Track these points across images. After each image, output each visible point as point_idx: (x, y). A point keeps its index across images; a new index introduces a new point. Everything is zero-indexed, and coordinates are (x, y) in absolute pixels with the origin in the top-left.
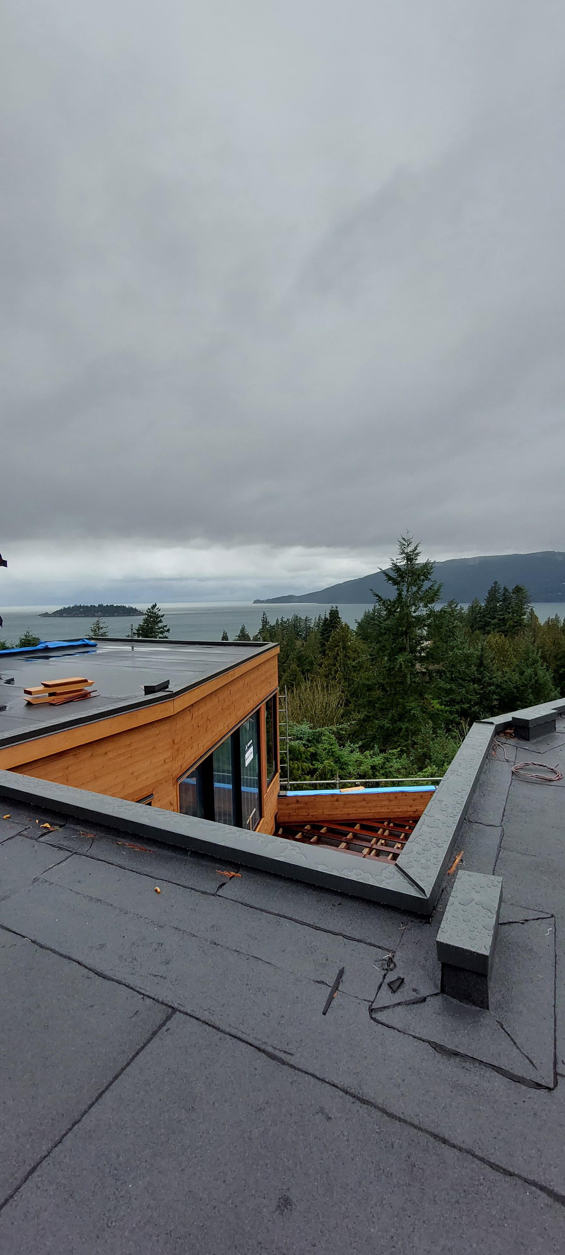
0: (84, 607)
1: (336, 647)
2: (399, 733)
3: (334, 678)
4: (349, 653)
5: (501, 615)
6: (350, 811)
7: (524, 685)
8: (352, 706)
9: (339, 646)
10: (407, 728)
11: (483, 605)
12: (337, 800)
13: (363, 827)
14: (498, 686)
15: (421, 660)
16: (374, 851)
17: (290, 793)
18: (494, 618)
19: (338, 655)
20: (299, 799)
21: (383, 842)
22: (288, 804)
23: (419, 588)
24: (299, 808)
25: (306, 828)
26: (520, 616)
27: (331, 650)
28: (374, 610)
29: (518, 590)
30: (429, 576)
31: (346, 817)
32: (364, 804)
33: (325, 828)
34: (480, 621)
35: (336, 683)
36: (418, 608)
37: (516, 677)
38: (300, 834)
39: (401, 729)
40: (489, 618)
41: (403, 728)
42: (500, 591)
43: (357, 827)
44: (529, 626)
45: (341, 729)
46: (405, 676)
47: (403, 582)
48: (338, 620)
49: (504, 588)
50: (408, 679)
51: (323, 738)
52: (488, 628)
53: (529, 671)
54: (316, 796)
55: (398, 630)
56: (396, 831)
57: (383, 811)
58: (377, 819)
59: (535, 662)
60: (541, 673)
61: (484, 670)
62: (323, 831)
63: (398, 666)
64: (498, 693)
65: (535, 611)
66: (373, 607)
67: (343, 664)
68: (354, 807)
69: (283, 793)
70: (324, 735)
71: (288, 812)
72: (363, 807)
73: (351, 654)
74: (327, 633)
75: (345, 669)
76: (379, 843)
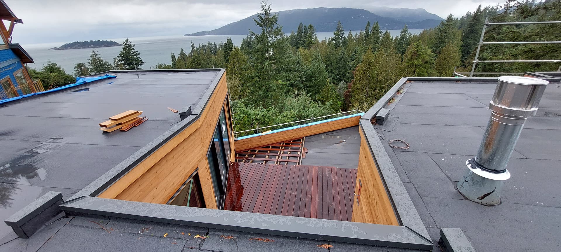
0: (80, 42)
1: (234, 59)
2: (268, 97)
3: (235, 74)
4: (240, 61)
5: (304, 39)
6: (266, 141)
7: (315, 71)
8: (245, 87)
9: (235, 58)
10: (271, 94)
11: (296, 34)
12: (261, 138)
13: (273, 147)
14: (305, 72)
15: (275, 63)
16: (280, 157)
17: (239, 138)
18: (301, 41)
19: (235, 63)
20: (244, 140)
21: (283, 152)
22: (239, 143)
23: (272, 28)
24: (244, 144)
25: (249, 152)
26: (311, 39)
27: (232, 60)
28: (247, 38)
29: (311, 27)
30: (276, 22)
31: (265, 144)
32: (272, 137)
33: (257, 151)
34: (295, 42)
35: (236, 76)
36: (272, 39)
37: (312, 68)
38: (247, 155)
39: (268, 95)
40: (299, 40)
41: (269, 95)
42: (303, 27)
43: (271, 147)
44: (315, 44)
45: (246, 100)
46: (268, 72)
47: (264, 25)
48: (232, 44)
49: (305, 26)
50: (270, 72)
51: (239, 105)
52: (298, 45)
53: (317, 65)
54: (251, 138)
55: (263, 50)
56: (287, 146)
57: (280, 139)
58: (278, 143)
59: (319, 61)
60: (321, 65)
61: (299, 65)
62: (256, 152)
63: (265, 67)
64: (305, 75)
65: (317, 37)
66: (247, 36)
67: (238, 67)
68: (268, 139)
69: (236, 139)
70: (239, 104)
71: (239, 146)
72: (272, 139)
73: (241, 62)
74: (227, 51)
75: (239, 69)
76: (281, 153)
